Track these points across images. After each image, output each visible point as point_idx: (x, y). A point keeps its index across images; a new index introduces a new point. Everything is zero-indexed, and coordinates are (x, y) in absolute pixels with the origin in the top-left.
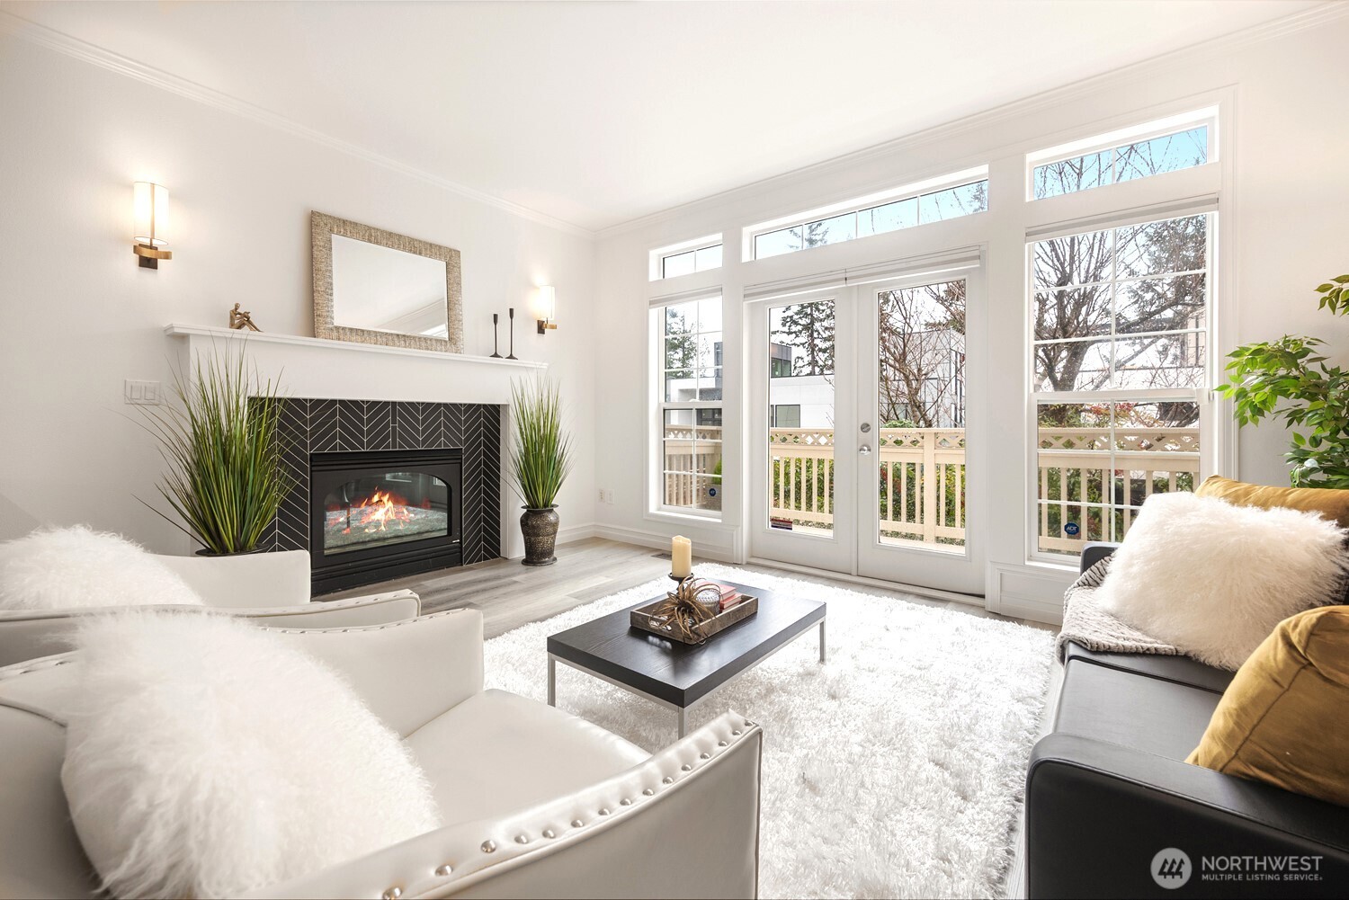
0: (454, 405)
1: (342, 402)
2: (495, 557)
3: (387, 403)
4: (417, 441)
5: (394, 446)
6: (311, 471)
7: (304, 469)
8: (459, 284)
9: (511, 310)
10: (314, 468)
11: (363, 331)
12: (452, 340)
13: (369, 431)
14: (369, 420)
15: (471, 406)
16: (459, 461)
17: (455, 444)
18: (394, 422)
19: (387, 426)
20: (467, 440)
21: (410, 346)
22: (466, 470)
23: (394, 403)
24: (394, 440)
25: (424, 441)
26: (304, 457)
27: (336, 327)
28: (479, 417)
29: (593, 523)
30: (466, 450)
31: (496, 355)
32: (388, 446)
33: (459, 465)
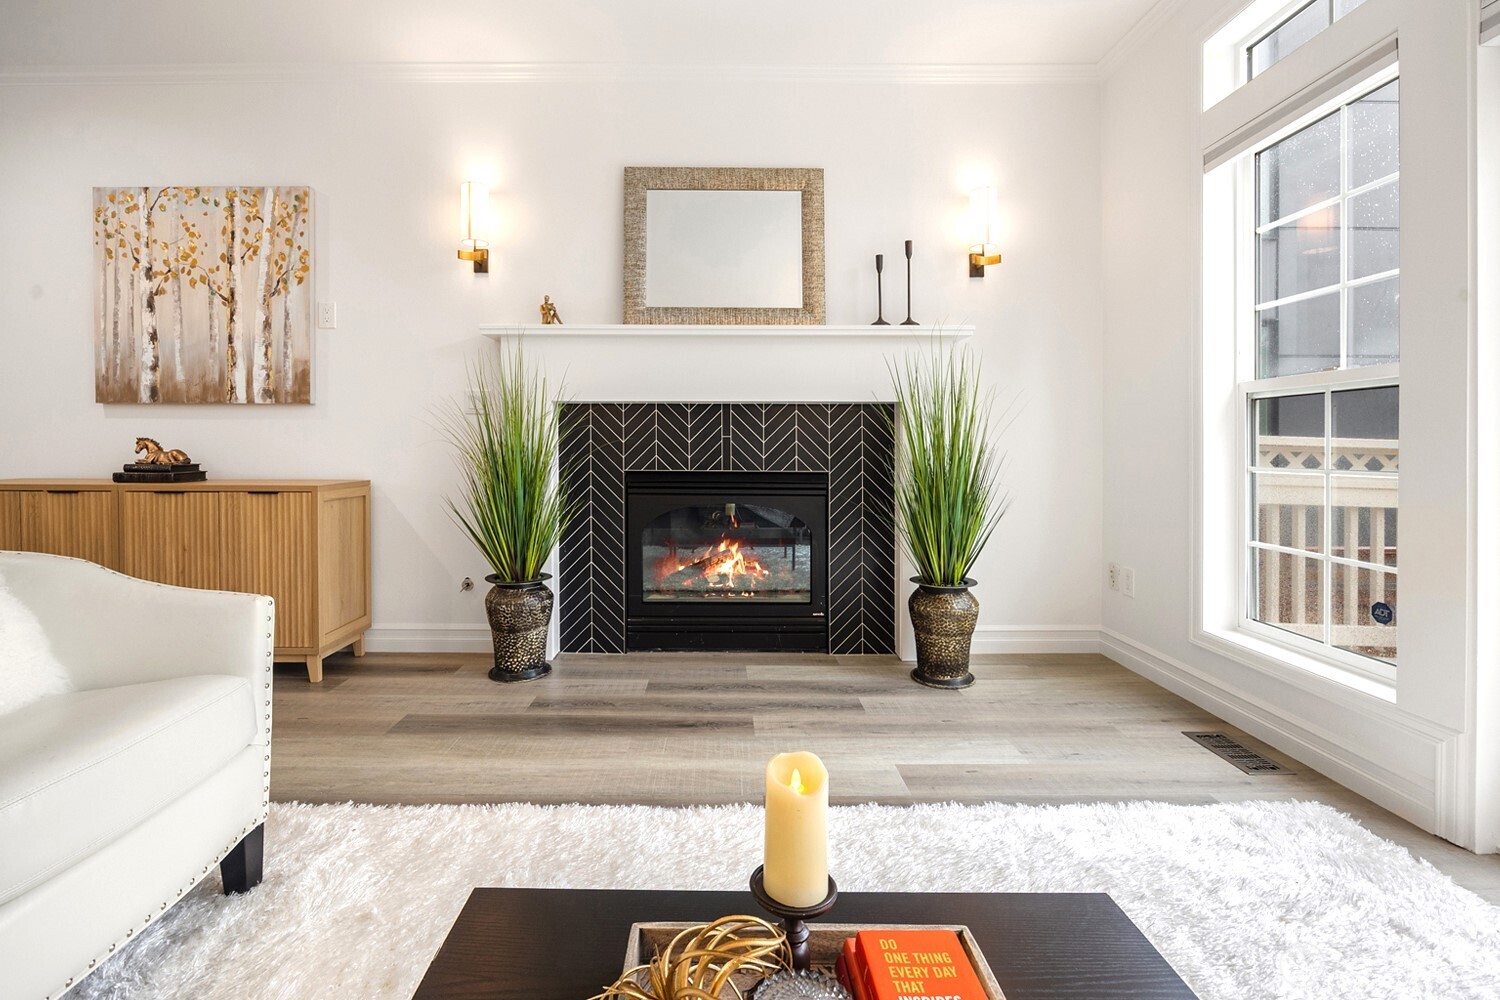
0: (816, 406)
1: (662, 406)
2: (883, 651)
3: (716, 407)
4: (758, 459)
5: (727, 466)
6: (627, 494)
7: (618, 490)
8: (821, 219)
9: (908, 244)
10: (630, 491)
11: (680, 309)
12: (811, 308)
13: (695, 444)
14: (695, 429)
15: (843, 406)
16: (824, 492)
17: (813, 465)
18: (727, 432)
19: (717, 438)
20: (835, 460)
21: (742, 322)
22: (835, 506)
23: (726, 406)
24: (727, 457)
25: (769, 460)
26: (618, 475)
27: (647, 309)
28: (857, 424)
29: (1100, 627)
30: (835, 476)
31: (880, 322)
32: (717, 466)
33: (823, 498)
